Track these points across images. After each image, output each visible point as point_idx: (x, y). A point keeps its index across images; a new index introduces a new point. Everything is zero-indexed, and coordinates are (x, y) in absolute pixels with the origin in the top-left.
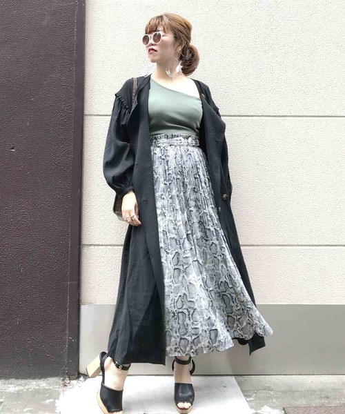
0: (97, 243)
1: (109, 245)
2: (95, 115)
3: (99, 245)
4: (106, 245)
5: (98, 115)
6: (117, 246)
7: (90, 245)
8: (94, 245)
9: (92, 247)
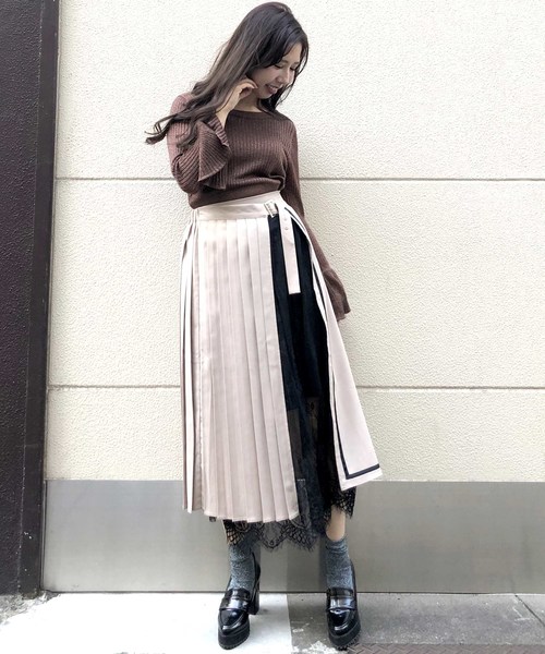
0: (73, 383)
2: (73, 179)
3: (76, 386)
4: (88, 387)
5: (77, 179)
8: (70, 386)
9: (66, 390)
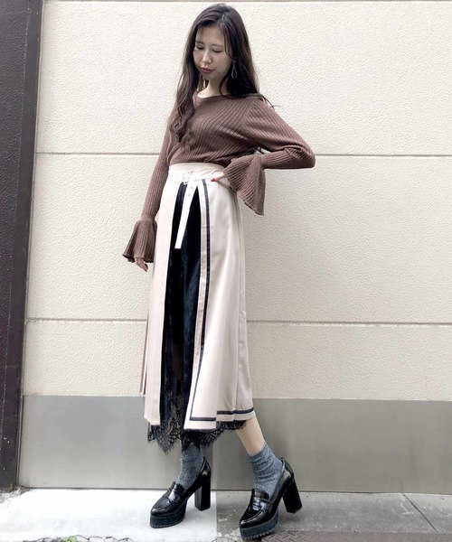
0: (47, 317)
1: (61, 319)
2: (49, 153)
3: (49, 319)
4: (58, 320)
5: (53, 153)
6: (73, 320)
7: (38, 319)
8: (44, 319)
9: (40, 321)
